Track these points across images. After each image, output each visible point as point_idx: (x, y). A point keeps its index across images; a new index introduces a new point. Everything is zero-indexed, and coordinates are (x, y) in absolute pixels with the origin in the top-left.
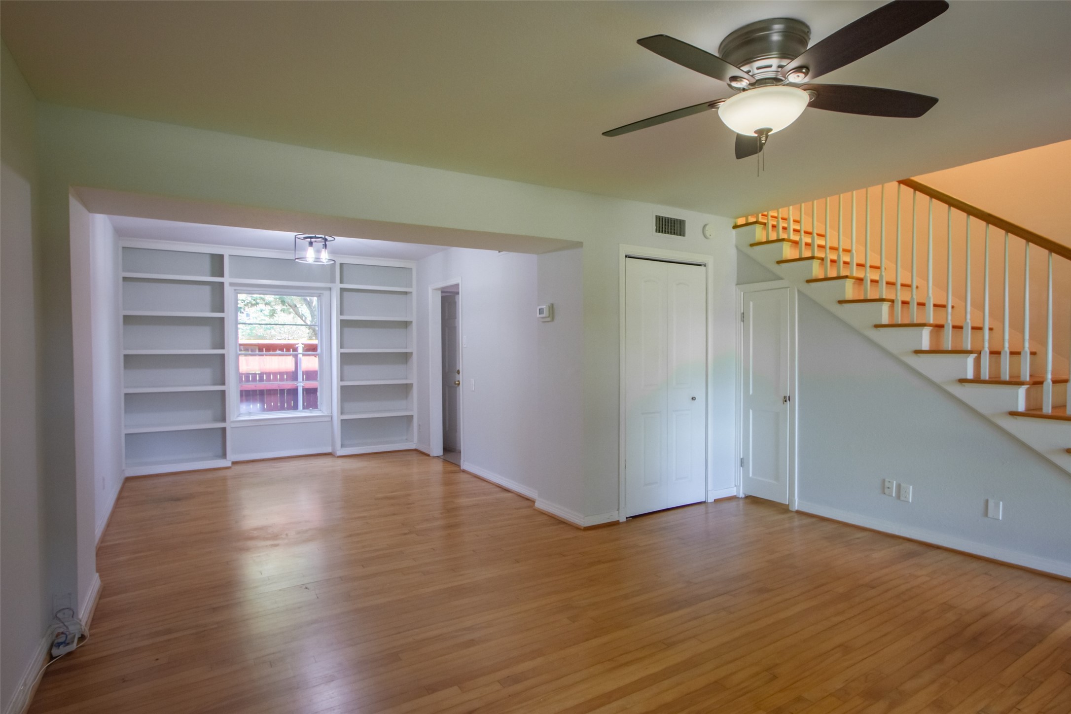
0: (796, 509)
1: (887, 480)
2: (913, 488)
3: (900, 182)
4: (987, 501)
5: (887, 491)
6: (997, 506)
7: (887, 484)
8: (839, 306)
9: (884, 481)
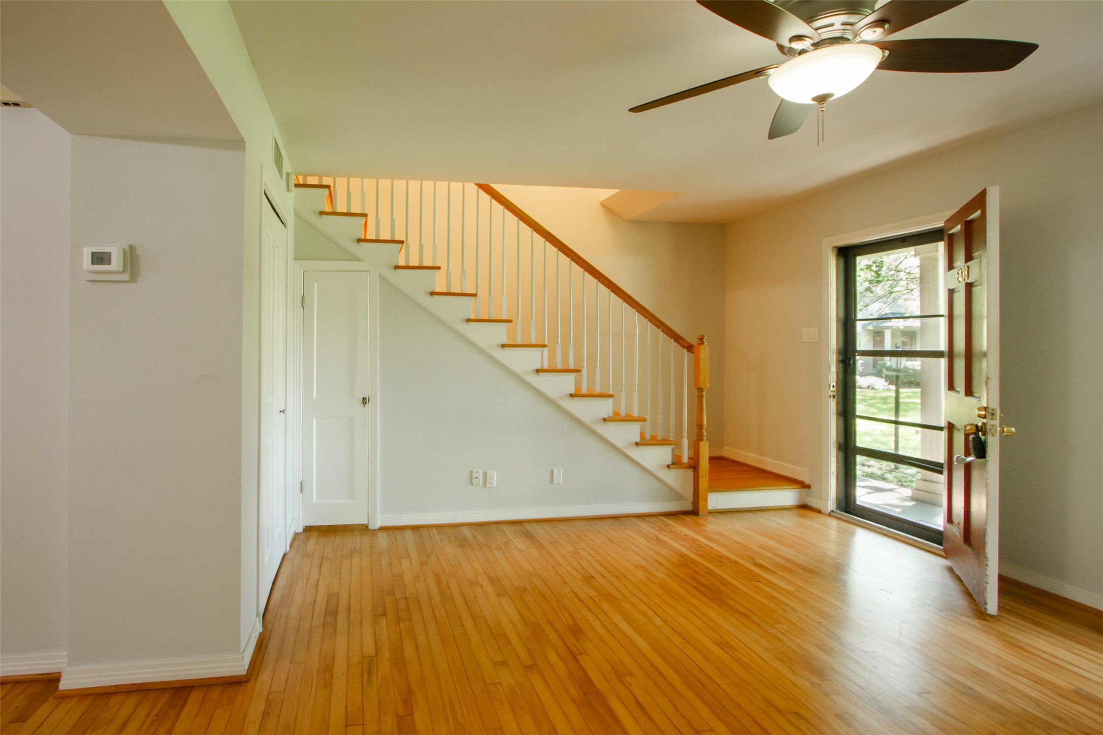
0: (379, 526)
1: (474, 471)
2: (497, 473)
3: (481, 186)
4: (552, 471)
5: (474, 481)
6: (559, 472)
7: (475, 475)
8: (430, 297)
9: (472, 472)
